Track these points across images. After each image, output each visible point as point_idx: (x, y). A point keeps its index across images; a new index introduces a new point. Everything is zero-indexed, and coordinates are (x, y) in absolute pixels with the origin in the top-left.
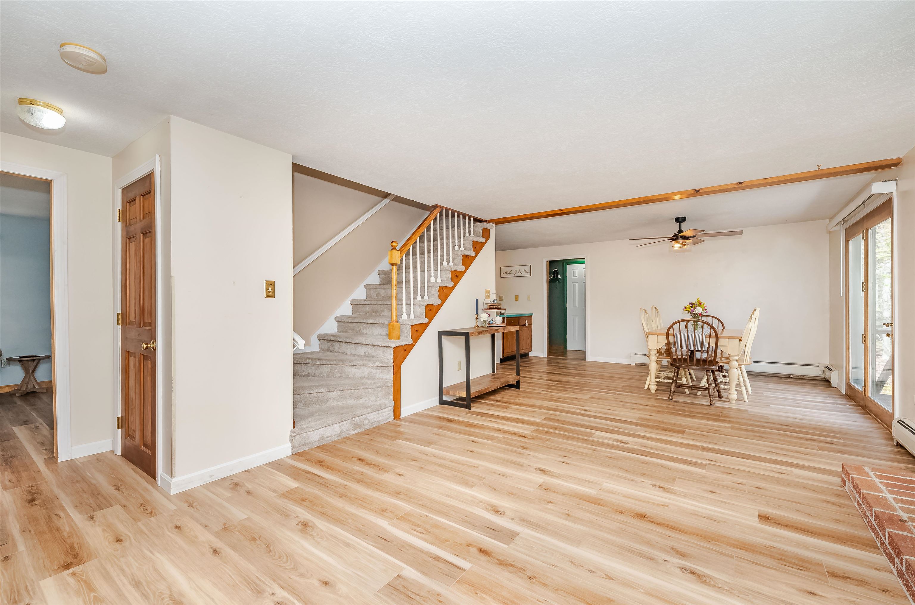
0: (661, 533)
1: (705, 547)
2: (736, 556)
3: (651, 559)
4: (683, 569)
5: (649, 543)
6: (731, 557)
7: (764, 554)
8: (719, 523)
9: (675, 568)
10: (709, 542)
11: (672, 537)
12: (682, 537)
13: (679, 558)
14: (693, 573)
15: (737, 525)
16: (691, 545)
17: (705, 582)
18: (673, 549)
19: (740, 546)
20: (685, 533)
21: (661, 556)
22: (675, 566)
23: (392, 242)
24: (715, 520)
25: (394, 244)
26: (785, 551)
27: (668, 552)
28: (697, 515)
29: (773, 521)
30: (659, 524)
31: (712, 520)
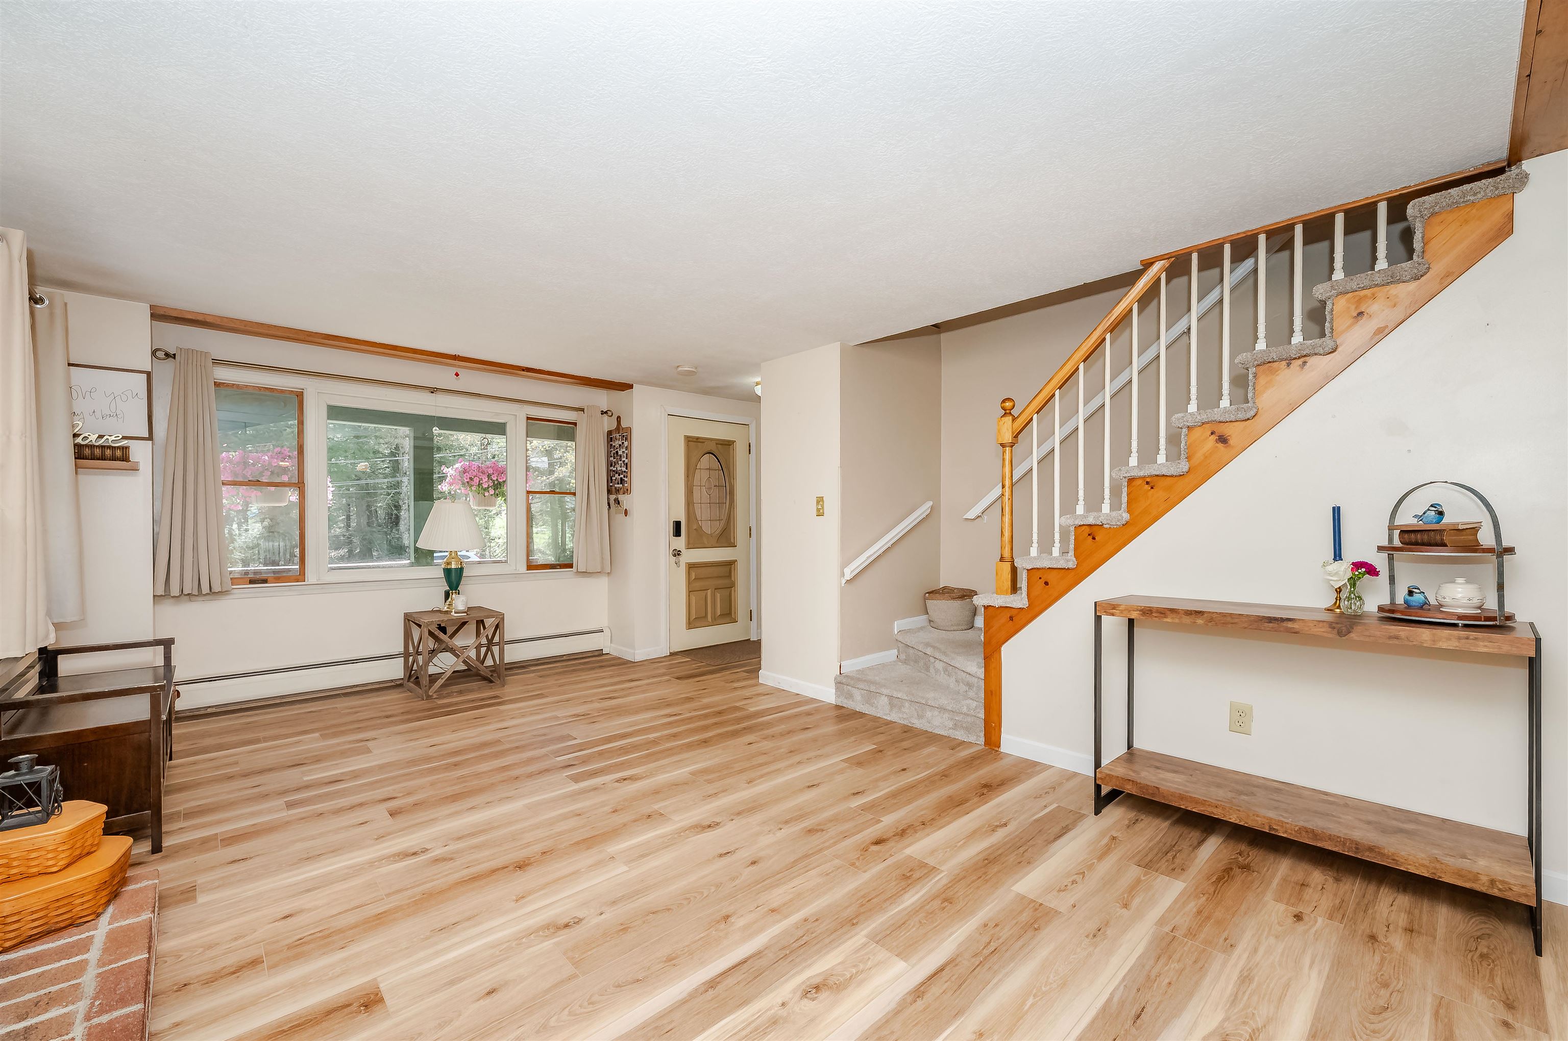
0: (479, 864)
1: (423, 884)
2: (384, 899)
3: (459, 838)
4: (425, 851)
5: (478, 847)
6: (388, 895)
7: (351, 929)
8: (431, 931)
9: (433, 847)
10: (423, 894)
11: (465, 868)
12: (457, 876)
13: (437, 855)
14: (414, 854)
15: (406, 948)
16: (439, 876)
17: (398, 854)
18: (451, 859)
19: (385, 917)
20: (457, 884)
21: (452, 847)
22: (434, 847)
23: (1004, 401)
24: (440, 932)
25: (1008, 404)
26: (324, 954)
27: (453, 853)
28: (469, 919)
29: (354, 1007)
30: (494, 871)
31: (445, 928)
